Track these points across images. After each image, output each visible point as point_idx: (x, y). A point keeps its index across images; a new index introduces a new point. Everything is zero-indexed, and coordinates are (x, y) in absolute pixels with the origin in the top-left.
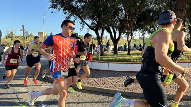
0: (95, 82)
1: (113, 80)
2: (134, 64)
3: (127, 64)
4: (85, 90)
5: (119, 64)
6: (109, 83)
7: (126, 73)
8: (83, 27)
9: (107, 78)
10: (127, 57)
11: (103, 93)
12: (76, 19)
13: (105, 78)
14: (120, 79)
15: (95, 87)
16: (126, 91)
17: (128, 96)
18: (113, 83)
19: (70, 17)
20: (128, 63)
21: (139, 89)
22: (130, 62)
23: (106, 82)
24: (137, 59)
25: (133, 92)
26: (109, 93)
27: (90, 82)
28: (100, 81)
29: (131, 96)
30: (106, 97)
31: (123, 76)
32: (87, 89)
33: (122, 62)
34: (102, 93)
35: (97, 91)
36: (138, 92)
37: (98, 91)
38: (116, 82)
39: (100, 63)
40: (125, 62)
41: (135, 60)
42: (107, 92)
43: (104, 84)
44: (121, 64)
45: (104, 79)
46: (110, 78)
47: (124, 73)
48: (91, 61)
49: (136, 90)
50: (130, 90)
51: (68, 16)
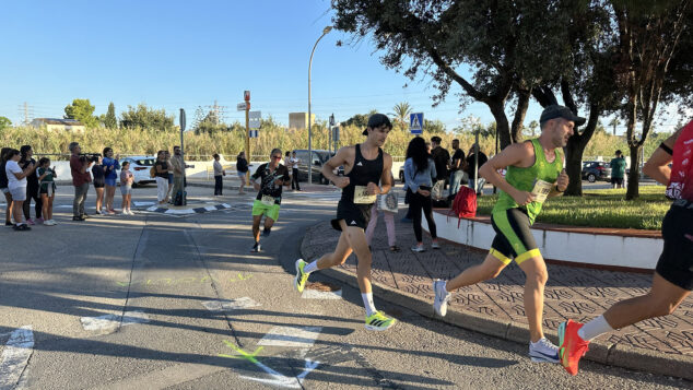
0: (487, 299)
1: (564, 300)
3: (625, 236)
4: (450, 324)
6: (547, 309)
7: (618, 274)
8: (444, 90)
10: (624, 210)
12: (418, 64)
14: (594, 297)
15: (488, 318)
16: (619, 347)
17: (629, 369)
18: (563, 312)
19: (399, 56)
20: (631, 236)
21: (678, 347)
22: (642, 232)
25: (653, 353)
27: (471, 297)
28: (511, 298)
31: (608, 285)
32: (458, 324)
33: (603, 227)
34: (518, 343)
35: (498, 334)
36: (676, 357)
37: (503, 335)
38: (578, 308)
40: (615, 227)
44: (598, 236)
47: (612, 275)
48: (474, 218)
49: (664, 348)
50: (635, 343)
51: (392, 52)
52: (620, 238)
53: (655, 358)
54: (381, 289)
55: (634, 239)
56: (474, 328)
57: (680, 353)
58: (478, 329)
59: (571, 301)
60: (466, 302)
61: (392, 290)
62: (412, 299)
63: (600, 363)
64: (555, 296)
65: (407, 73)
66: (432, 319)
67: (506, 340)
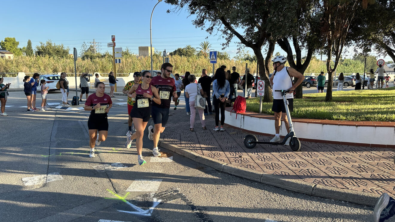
0: (251, 160)
1: (291, 160)
2: (339, 125)
3: (323, 124)
4: (231, 175)
5: (306, 124)
6: (282, 165)
7: (320, 144)
8: (229, 40)
9: (276, 154)
10: (324, 109)
11: (269, 185)
12: (214, 25)
13: (272, 153)
14: (307, 158)
15: (251, 171)
16: (318, 186)
17: (322, 198)
18: (290, 167)
19: (203, 20)
20: (327, 124)
21: (347, 185)
22: (332, 121)
23: (277, 162)
24: (346, 114)
25: (335, 189)
26: (282, 186)
27: (242, 159)
28: (263, 159)
29: (330, 198)
30: (275, 195)
31: (314, 151)
32: (235, 174)
33: (312, 118)
34: (267, 185)
35: (256, 180)
36: (346, 191)
37: (259, 180)
38: (298, 164)
39: (261, 119)
40: (319, 118)
41: (341, 116)
42: (278, 185)
43: (272, 168)
44: (309, 124)
45: (270, 156)
46: (285, 153)
47: (316, 145)
48: (244, 113)
49: (340, 186)
50: (327, 184)
51: (199, 18)
52: (321, 125)
53: (336, 192)
54: (195, 155)
55: (328, 125)
56: (244, 177)
57: (348, 189)
58: (245, 177)
59: (294, 161)
60: (240, 162)
61: (200, 156)
62: (211, 161)
63: (308, 195)
64: (286, 158)
65: (207, 30)
66: (222, 172)
67: (260, 183)
